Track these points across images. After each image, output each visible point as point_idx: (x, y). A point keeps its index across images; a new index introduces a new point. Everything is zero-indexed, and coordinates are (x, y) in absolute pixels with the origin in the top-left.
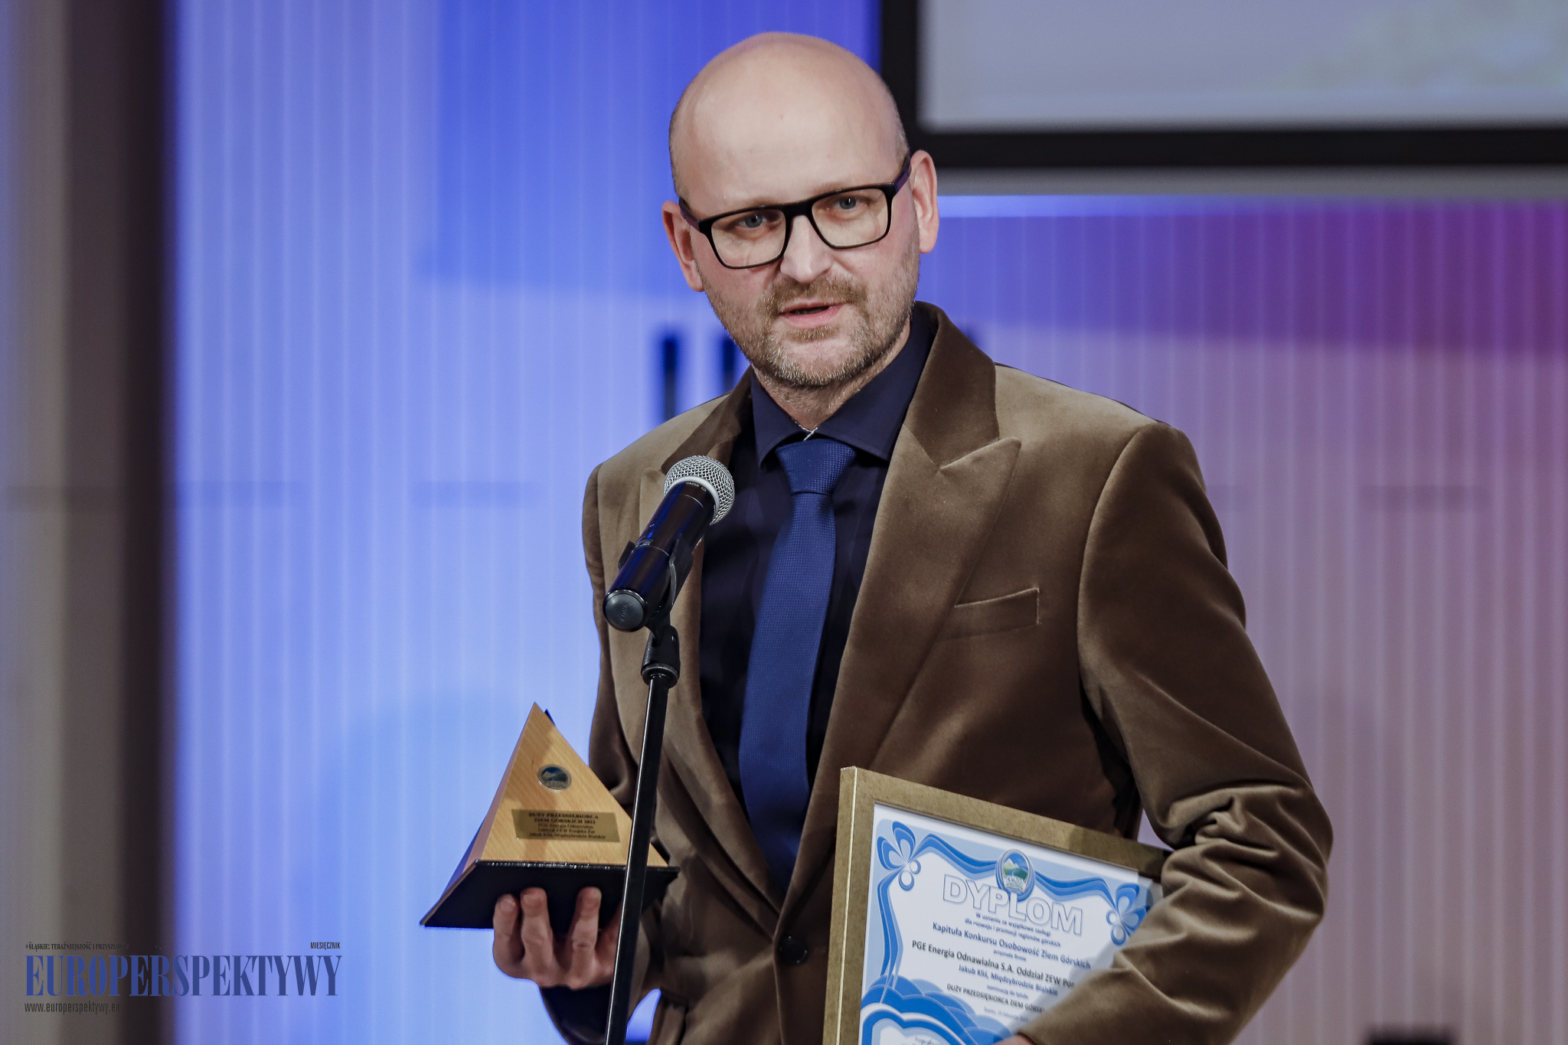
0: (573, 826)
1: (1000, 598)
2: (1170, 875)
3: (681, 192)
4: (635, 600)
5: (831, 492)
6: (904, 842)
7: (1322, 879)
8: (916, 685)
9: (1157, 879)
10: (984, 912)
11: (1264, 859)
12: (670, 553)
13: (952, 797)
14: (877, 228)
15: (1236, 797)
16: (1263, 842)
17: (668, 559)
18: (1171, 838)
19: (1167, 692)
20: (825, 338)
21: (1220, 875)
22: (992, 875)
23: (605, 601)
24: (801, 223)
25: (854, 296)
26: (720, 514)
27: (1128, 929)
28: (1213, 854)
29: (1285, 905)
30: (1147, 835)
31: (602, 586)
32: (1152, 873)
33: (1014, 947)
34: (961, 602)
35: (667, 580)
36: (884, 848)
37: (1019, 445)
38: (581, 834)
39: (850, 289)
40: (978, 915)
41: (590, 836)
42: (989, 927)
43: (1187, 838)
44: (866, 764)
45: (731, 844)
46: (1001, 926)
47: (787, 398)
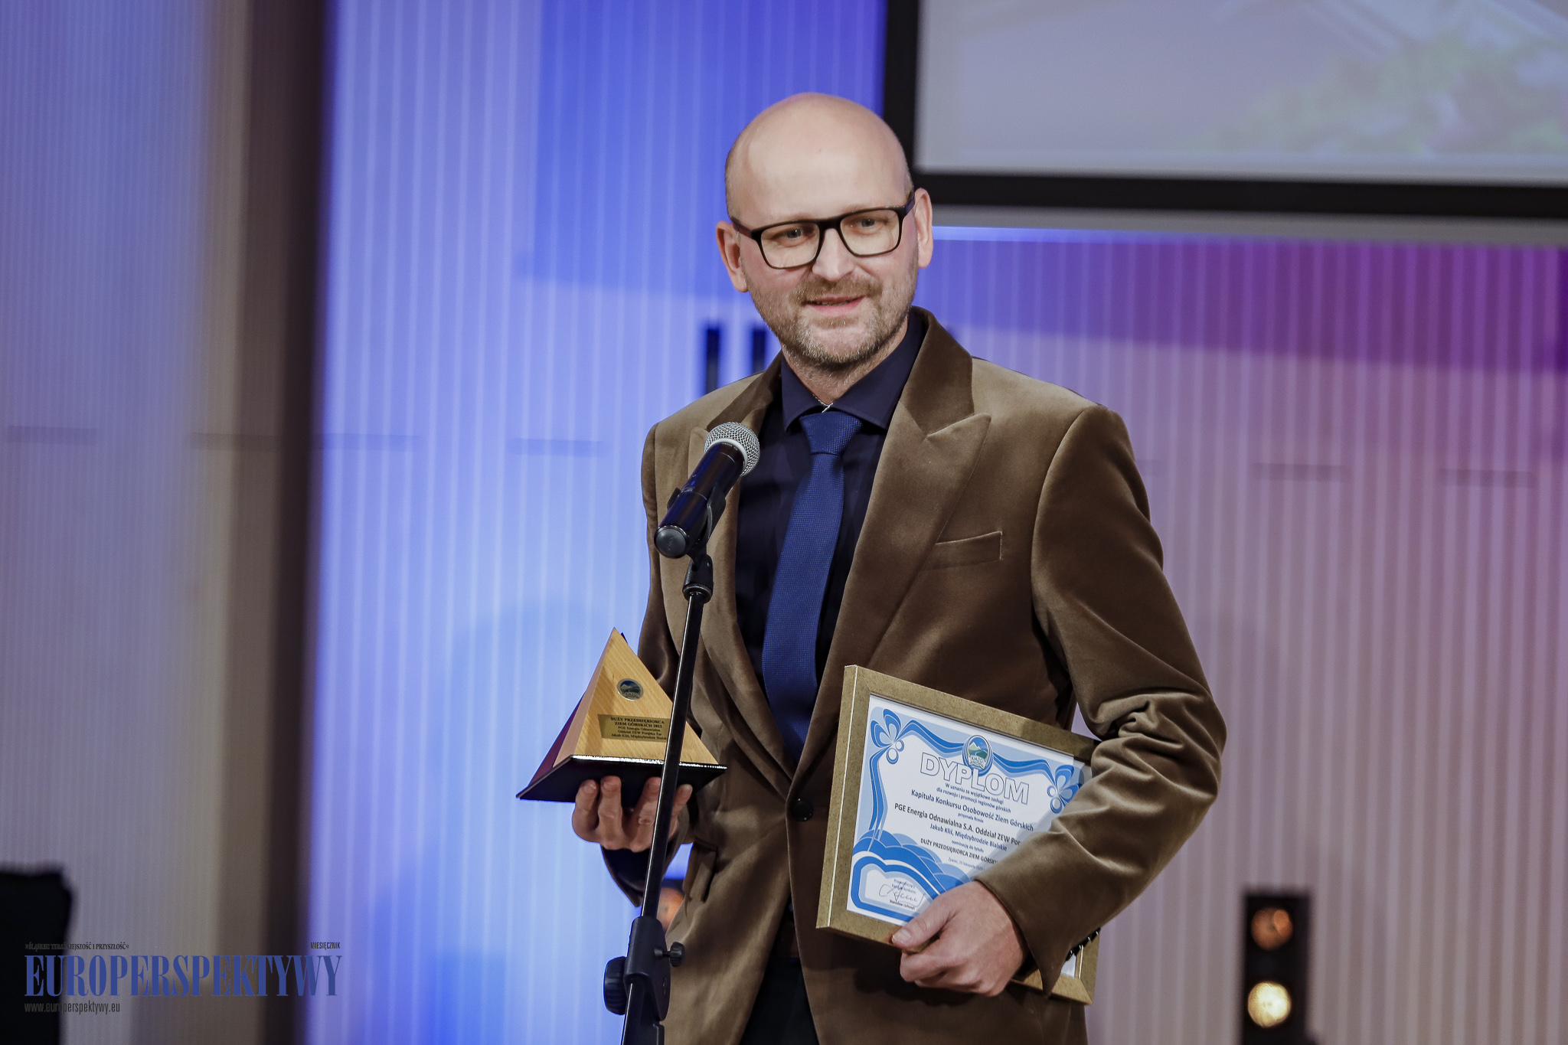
0: (645, 729)
1: (972, 539)
2: (1099, 760)
3: (733, 213)
4: (679, 534)
5: (842, 453)
6: (892, 726)
7: (1217, 767)
8: (904, 605)
9: (1088, 762)
10: (952, 783)
11: (1173, 750)
12: (708, 498)
13: (931, 692)
14: (891, 240)
15: (1151, 701)
16: (1172, 736)
17: (706, 502)
18: (1099, 730)
19: (1100, 616)
20: (846, 325)
21: (1136, 761)
22: (959, 754)
23: (656, 534)
24: (831, 234)
25: (873, 292)
26: (748, 469)
27: (1064, 801)
28: (1132, 745)
29: (1187, 786)
30: (1079, 726)
31: (655, 518)
32: (1084, 758)
33: (974, 811)
34: (940, 541)
35: (705, 519)
36: (876, 729)
37: (989, 419)
38: (651, 736)
39: (869, 286)
40: (947, 785)
41: (658, 738)
42: (955, 795)
43: (1112, 731)
44: (864, 663)
45: (756, 724)
46: (965, 794)
47: (810, 377)
